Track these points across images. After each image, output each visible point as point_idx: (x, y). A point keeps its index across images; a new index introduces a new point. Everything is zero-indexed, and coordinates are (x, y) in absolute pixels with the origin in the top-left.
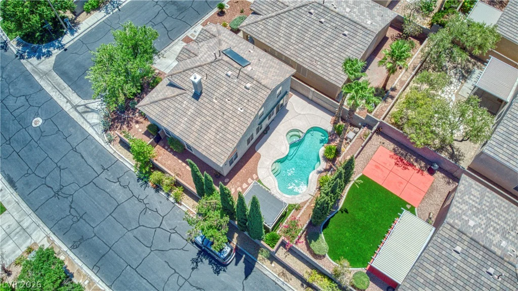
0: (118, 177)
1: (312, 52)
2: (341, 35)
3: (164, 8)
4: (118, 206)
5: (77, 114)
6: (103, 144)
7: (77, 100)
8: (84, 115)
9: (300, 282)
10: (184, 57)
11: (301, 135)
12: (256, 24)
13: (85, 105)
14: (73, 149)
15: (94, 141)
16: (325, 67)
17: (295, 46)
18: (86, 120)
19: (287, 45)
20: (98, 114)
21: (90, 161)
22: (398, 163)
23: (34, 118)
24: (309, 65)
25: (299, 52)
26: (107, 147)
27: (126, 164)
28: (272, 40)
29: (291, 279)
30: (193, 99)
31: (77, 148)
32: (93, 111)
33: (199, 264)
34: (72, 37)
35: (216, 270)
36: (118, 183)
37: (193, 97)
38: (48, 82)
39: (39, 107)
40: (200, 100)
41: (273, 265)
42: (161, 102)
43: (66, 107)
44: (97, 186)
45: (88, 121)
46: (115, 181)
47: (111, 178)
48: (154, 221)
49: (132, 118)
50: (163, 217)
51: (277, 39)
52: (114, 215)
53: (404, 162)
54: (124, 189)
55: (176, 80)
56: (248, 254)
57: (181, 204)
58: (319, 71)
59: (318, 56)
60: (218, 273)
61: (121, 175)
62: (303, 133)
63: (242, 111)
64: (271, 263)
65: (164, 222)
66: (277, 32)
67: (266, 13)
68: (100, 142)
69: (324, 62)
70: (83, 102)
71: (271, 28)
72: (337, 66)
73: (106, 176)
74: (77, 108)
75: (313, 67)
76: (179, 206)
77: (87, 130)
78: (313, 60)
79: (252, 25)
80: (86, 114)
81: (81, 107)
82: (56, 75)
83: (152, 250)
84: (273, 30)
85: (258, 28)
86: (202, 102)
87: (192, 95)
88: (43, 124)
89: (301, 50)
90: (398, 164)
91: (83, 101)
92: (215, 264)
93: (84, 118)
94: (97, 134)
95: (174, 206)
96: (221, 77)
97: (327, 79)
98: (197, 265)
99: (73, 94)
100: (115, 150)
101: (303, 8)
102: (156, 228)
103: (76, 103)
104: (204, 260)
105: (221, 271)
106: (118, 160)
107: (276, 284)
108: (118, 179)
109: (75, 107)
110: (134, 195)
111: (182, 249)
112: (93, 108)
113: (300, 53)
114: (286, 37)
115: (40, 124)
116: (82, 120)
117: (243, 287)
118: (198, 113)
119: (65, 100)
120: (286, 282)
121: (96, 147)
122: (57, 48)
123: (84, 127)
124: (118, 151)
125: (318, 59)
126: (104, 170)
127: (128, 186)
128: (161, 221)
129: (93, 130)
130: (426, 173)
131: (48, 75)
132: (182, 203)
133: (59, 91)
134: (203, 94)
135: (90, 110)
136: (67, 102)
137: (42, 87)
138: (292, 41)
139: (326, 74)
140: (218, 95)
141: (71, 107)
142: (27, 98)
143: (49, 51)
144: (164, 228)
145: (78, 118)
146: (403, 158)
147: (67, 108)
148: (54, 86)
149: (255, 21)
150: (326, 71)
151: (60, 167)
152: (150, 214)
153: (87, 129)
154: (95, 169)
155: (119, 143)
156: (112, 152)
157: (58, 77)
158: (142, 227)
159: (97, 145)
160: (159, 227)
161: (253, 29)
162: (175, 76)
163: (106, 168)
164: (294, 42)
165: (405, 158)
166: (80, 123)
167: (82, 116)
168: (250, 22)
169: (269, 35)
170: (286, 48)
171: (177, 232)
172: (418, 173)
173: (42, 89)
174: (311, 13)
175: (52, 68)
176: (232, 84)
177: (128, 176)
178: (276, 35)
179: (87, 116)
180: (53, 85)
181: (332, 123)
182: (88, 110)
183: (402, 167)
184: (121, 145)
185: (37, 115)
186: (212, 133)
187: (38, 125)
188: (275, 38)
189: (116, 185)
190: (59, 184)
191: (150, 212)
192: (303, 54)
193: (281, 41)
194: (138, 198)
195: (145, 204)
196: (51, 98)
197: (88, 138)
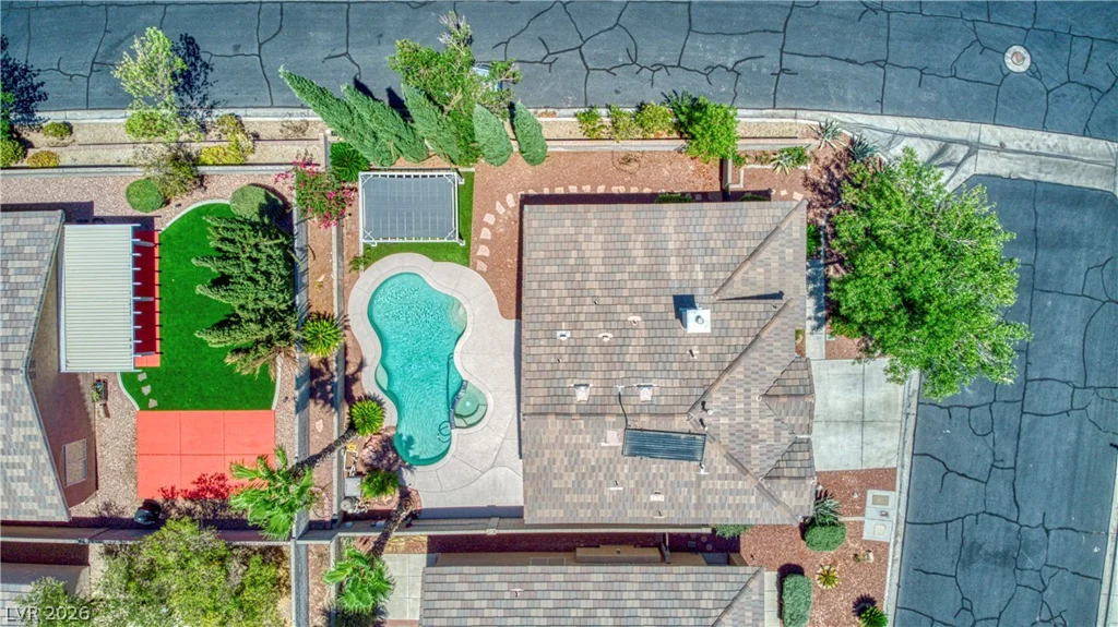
0: (742, 79)
1: (541, 613)
3: (1016, 527)
4: (690, 27)
5: (953, 135)
6: (836, 116)
7: (985, 164)
8: (935, 146)
11: (458, 422)
12: (724, 604)
13: (958, 166)
14: (886, 61)
15: (861, 108)
16: (488, 595)
17: (590, 604)
18: (922, 137)
19: (612, 595)
21: (827, 67)
22: (221, 482)
23: (1032, 62)
24: (528, 578)
25: (573, 595)
26: (822, 116)
27: (751, 112)
28: (656, 586)
29: (281, 131)
30: (688, 292)
31: (879, 69)
36: (730, 65)
37: (692, 295)
38: (1092, 158)
39: (1048, 92)
43: (994, 134)
44: (765, 31)
46: (740, 65)
47: (754, 65)
48: (601, 51)
49: (825, 207)
50: (588, 70)
51: (645, 595)
53: (211, 492)
54: (707, 64)
55: (762, 307)
57: (576, 115)
58: (496, 578)
59: (520, 612)
61: (739, 84)
65: (579, 62)
66: (659, 613)
68: (847, 115)
69: (497, 603)
70: (969, 169)
71: (680, 613)
72: (462, 613)
73: (765, 61)
74: (967, 148)
75: (514, 578)
76: (576, 110)
77: (896, 118)
78: (527, 595)
79: (733, 595)
80: (934, 149)
81: (961, 156)
82: (1091, 186)
84: (673, 613)
85: (713, 595)
86: (663, 300)
87: (698, 299)
88: (1002, 66)
89: (570, 604)
90: (219, 479)
91: (972, 172)
93: (931, 138)
94: (869, 127)
95: (586, 103)
97: (466, 569)
99: (1009, 171)
100: (799, 121)
102: (584, 42)
103: (980, 157)
106: (774, 108)
108: (739, 74)
109: (974, 148)
110: (679, 66)
111: (506, 43)
113: (567, 595)
114: (627, 612)
115: (1008, 61)
116: (930, 132)
117: (353, 62)
118: (654, 273)
120: (287, 121)
121: (842, 100)
123: (909, 120)
124: (791, 124)
125: (517, 604)
126: (782, 70)
127: (707, 75)
128: (586, 59)
129: (885, 127)
130: (159, 499)
131: (1107, 172)
132: (575, 119)
133: (1047, 155)
134: (672, 315)
136: (1002, 144)
137: (1090, 136)
138: (607, 612)
139: (476, 578)
140: (637, 333)
141: (982, 141)
142: (1095, 94)
144: (570, 52)
145: (943, 130)
146: (217, 501)
147: (989, 133)
148: (1067, 158)
149: (734, 610)
150: (478, 587)
151: (874, 10)
152: (617, 57)
153: (901, 121)
154: (802, 59)
156: (800, 113)
157: (1082, 182)
158: (612, 25)
159: (843, 105)
160: (580, 47)
161: (722, 586)
163: (782, 75)
164: (599, 612)
165: (215, 504)
166: (927, 122)
167: (940, 140)
168: (743, 599)
169: (672, 595)
170: (609, 586)
171: (541, 62)
172: (173, 488)
173: (1086, 132)
176: (622, 374)
177: (724, 91)
178: (656, 604)
179: (929, 146)
180: (1076, 159)
181: (414, 493)
182: (941, 161)
183: (208, 478)
185: (1034, 72)
186: (594, 254)
187: (1008, 55)
188: (653, 595)
189: (732, 60)
191: (620, 60)
192: (560, 595)
193: (633, 595)
194: (666, 67)
195: (642, 68)
196: (1044, 128)
197: (879, 105)
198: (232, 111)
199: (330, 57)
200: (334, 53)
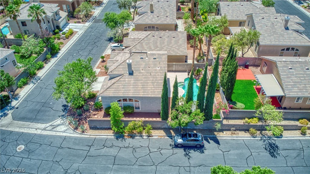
0: (103, 144)
2: (173, 38)
4: (115, 158)
5: (48, 132)
6: (79, 136)
9: (244, 132)
10: (111, 64)
11: (183, 83)
13: (50, 125)
14: (59, 148)
15: (71, 137)
16: (174, 51)
18: (57, 131)
20: (64, 125)
21: (77, 147)
23: (17, 147)
26: (83, 136)
27: (102, 137)
29: (239, 133)
30: (130, 76)
31: (62, 146)
32: (58, 125)
33: (189, 155)
34: (18, 101)
35: (201, 152)
36: (105, 147)
37: (129, 75)
38: (14, 127)
39: (17, 140)
40: (134, 75)
41: (224, 133)
42: (113, 86)
43: (37, 132)
44: (92, 156)
45: (59, 131)
46: (103, 148)
47: (98, 148)
48: (144, 152)
50: (148, 147)
52: (116, 163)
54: (112, 148)
55: (115, 73)
56: (208, 136)
57: (152, 136)
58: (173, 53)
60: (203, 152)
62: (183, 82)
63: (159, 68)
64: (223, 133)
65: (151, 149)
67: (132, 45)
69: (172, 50)
70: (48, 125)
73: (95, 149)
74: (46, 129)
76: (152, 138)
77: (62, 135)
80: (55, 129)
81: (49, 127)
82: (18, 121)
83: (156, 165)
86: (135, 75)
87: (128, 75)
88: (26, 147)
92: (198, 150)
94: (71, 133)
95: (149, 139)
96: (139, 61)
98: (189, 156)
99: (38, 124)
100: (90, 134)
101: (149, 36)
102: (149, 154)
103: (44, 127)
104: (190, 151)
105: (204, 151)
106: (96, 138)
107: (234, 139)
108: (103, 146)
109: (44, 129)
110: (121, 148)
111: (173, 154)
112: (57, 124)
115: (23, 148)
116: (55, 132)
117: (221, 150)
118: (137, 80)
119: (35, 129)
120: (237, 135)
122: (10, 110)
123: (59, 135)
124: (92, 134)
125: (169, 50)
126: (90, 146)
127: (113, 145)
128: (148, 149)
129: (66, 133)
130: (245, 69)
131: (12, 124)
132: (153, 135)
133: (26, 128)
134: (134, 71)
135: (56, 126)
139: (177, 54)
140: (142, 68)
141: (41, 130)
142: (3, 140)
143: (5, 113)
144: (153, 151)
145: (51, 133)
147: (39, 132)
148: (21, 127)
150: (176, 52)
151: (56, 161)
152: (139, 150)
154: (83, 149)
155: (90, 129)
156: (89, 136)
157: (20, 122)
158: (140, 158)
159: (75, 138)
160: (150, 153)
162: (113, 71)
163: (90, 145)
166: (54, 134)
167: (53, 131)
171: (162, 149)
172: (243, 70)
173: (11, 132)
174: (154, 36)
175: (12, 120)
176: (146, 61)
177: (109, 141)
179: (56, 129)
180: (18, 127)
182: (55, 126)
184: (92, 130)
185: (18, 145)
186: (150, 85)
189: (104, 149)
190: (63, 170)
194: (125, 147)
195: (132, 147)
196: (23, 133)
197: (66, 138)
198: (255, 139)
199: (228, 151)
200: (228, 152)
